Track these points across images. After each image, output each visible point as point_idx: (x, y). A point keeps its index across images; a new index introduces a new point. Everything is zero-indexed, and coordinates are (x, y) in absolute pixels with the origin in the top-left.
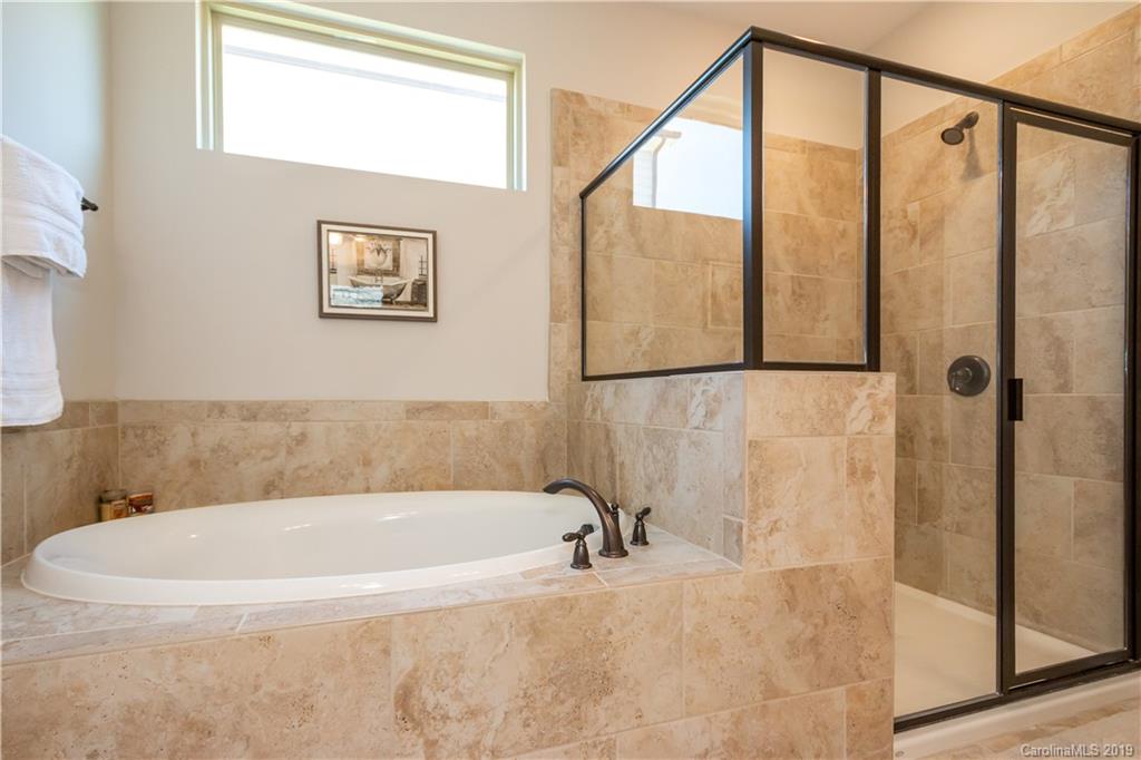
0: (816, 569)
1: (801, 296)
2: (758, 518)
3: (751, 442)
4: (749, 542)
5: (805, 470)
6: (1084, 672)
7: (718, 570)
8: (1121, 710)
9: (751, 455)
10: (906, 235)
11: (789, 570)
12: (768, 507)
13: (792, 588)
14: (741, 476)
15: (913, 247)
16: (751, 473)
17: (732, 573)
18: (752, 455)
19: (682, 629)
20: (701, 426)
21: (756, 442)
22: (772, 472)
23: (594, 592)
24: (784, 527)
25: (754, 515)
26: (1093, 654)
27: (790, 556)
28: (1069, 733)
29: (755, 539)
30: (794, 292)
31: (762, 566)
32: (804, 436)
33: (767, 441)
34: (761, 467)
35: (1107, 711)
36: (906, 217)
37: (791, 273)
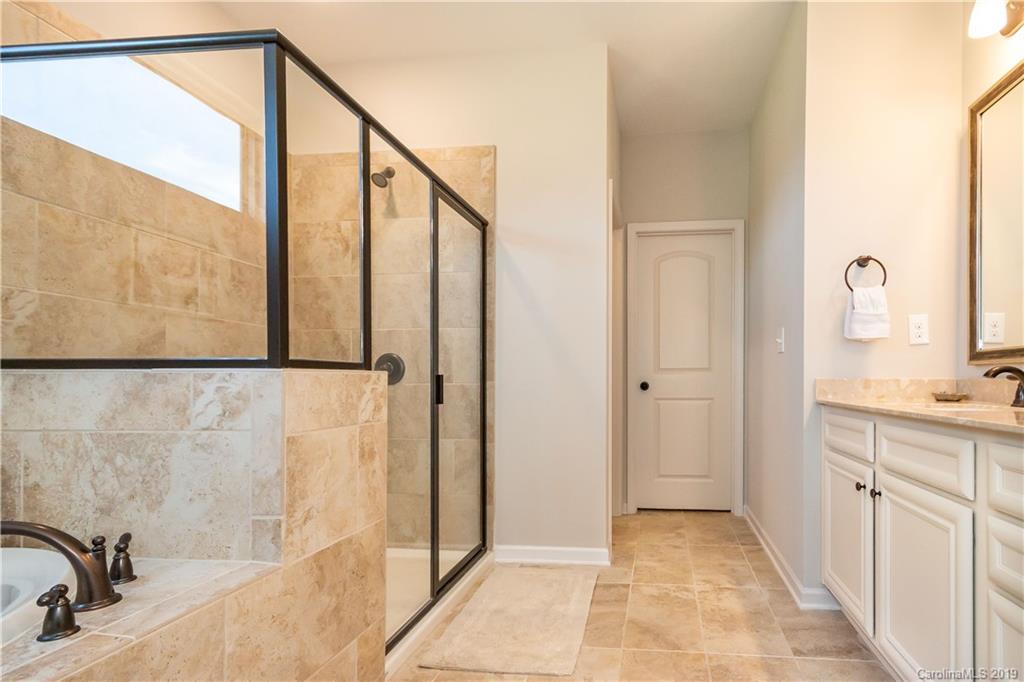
0: (338, 545)
1: (241, 282)
2: (295, 511)
3: (288, 439)
4: (287, 537)
5: (331, 458)
6: (464, 567)
7: (258, 574)
8: (483, 580)
9: (288, 453)
10: (340, 247)
11: (319, 553)
12: (303, 498)
13: (321, 568)
14: (279, 472)
15: (346, 259)
16: (288, 468)
17: (271, 573)
18: (290, 451)
19: (223, 650)
20: (214, 426)
21: (293, 438)
22: (306, 464)
23: (116, 653)
24: (315, 514)
25: (291, 509)
26: (467, 553)
27: (319, 539)
28: (468, 606)
29: (292, 532)
30: (233, 278)
31: (298, 557)
32: (330, 428)
33: (302, 436)
34: (297, 461)
35: (479, 584)
36: (339, 232)
37: (230, 256)
